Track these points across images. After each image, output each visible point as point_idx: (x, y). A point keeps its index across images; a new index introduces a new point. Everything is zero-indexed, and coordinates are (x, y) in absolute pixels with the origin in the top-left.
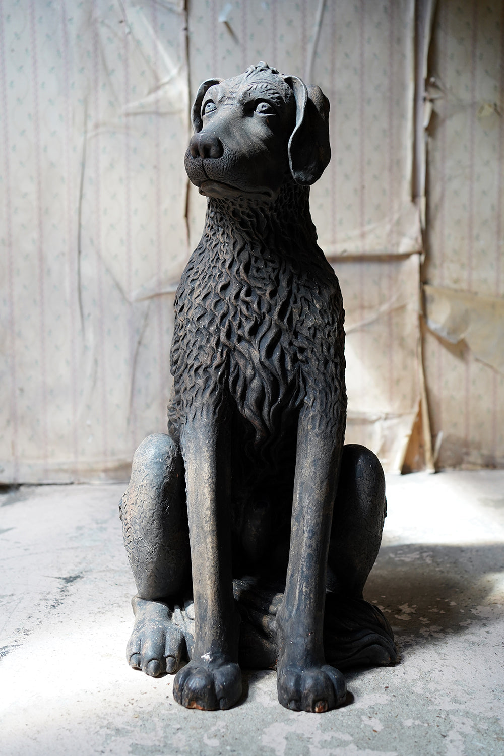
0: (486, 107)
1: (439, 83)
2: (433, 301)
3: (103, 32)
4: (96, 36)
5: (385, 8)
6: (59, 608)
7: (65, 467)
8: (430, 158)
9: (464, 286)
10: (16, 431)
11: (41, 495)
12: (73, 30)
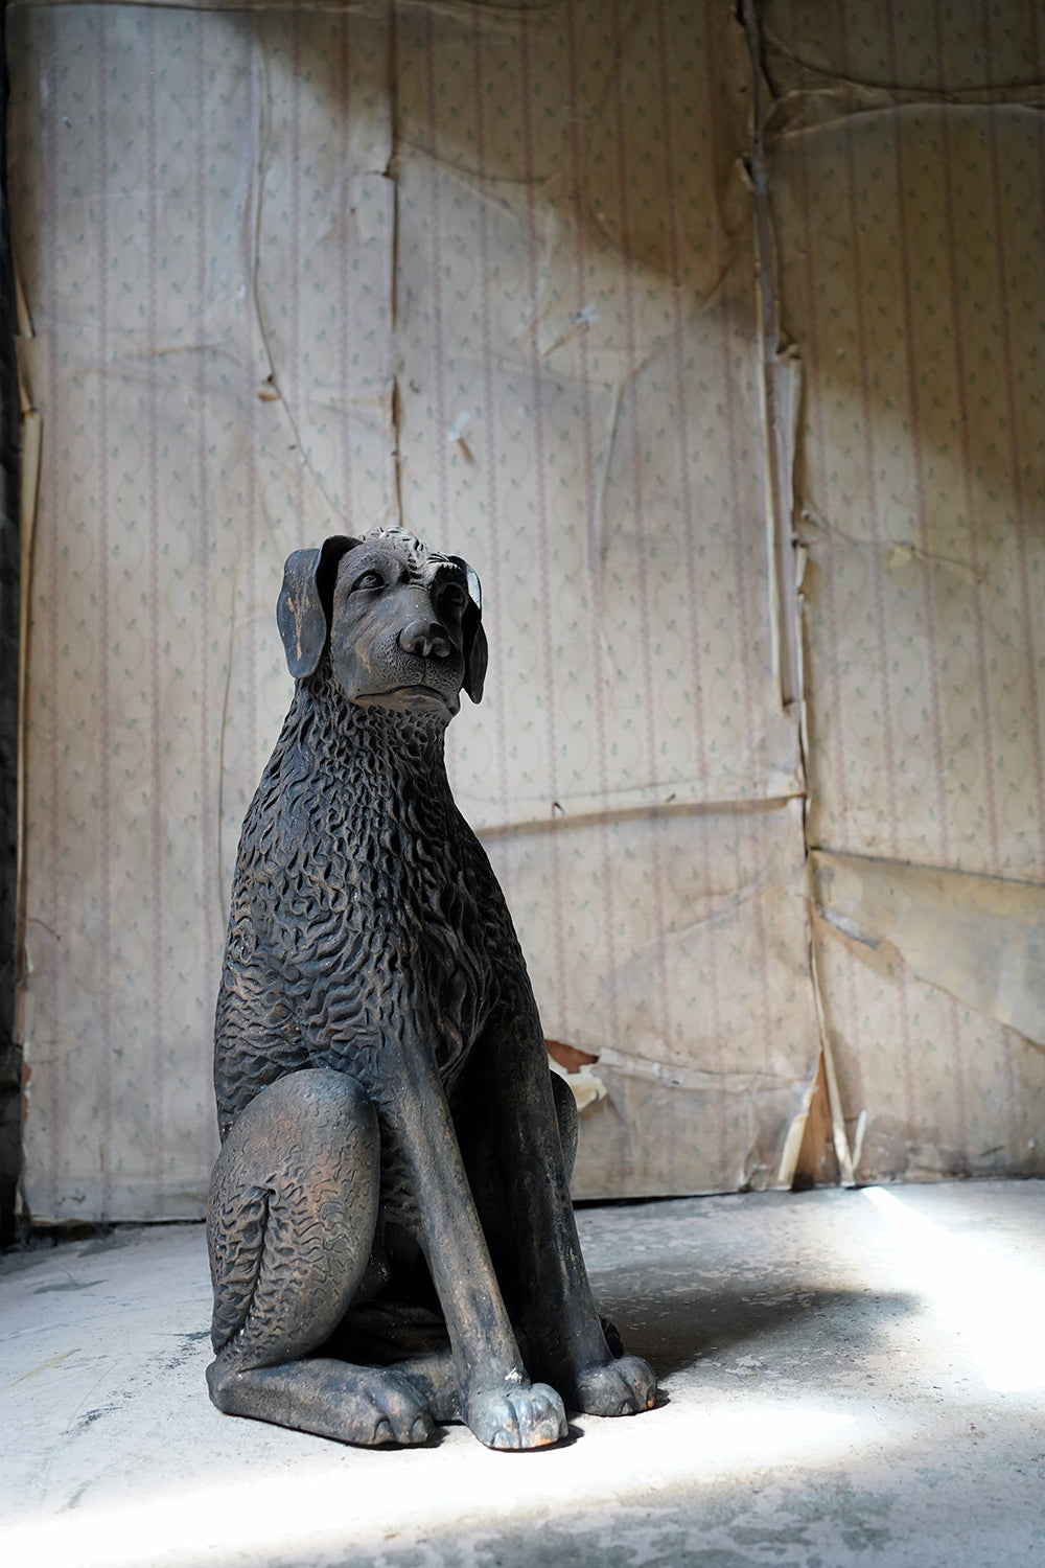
0: (898, 550)
1: (814, 516)
2: (831, 876)
3: (263, 465)
4: (252, 469)
5: (720, 409)
6: (178, 1369)
7: (194, 1190)
8: (810, 638)
9: (885, 850)
10: (109, 1127)
11: (149, 1239)
12: (215, 465)
